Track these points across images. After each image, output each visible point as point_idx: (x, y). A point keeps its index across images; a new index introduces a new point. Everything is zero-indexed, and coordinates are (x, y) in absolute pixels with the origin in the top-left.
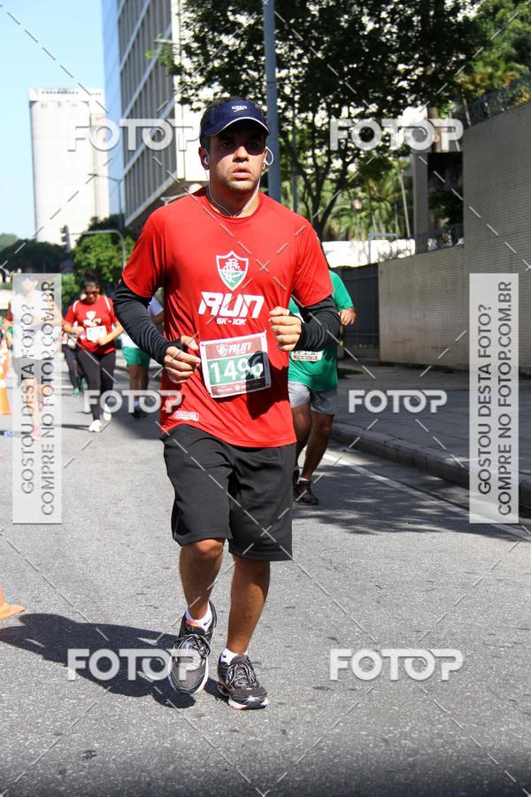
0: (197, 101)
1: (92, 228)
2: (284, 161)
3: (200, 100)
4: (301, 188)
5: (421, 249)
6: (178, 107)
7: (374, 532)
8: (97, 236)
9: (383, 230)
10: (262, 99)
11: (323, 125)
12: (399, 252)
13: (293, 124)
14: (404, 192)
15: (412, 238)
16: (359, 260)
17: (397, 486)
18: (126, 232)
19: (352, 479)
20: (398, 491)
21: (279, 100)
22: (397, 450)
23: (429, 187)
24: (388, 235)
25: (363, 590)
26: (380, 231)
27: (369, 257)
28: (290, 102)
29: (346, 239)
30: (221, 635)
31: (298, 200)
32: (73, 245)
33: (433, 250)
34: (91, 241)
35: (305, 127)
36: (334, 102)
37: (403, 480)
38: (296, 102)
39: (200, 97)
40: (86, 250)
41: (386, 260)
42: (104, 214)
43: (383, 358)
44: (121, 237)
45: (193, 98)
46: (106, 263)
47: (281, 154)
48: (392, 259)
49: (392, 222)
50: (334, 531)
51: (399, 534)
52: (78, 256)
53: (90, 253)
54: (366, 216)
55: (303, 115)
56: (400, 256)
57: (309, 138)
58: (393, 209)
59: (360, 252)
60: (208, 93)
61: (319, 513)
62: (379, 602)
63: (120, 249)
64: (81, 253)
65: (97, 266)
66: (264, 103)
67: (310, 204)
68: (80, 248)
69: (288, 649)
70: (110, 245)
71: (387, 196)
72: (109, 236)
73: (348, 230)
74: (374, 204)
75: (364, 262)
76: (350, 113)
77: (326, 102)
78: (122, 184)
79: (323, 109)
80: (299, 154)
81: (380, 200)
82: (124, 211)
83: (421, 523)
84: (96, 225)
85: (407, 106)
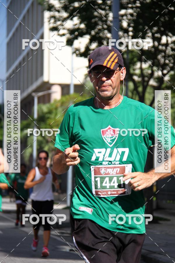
36: (157, 32)
45: (60, 27)
60: (70, 24)
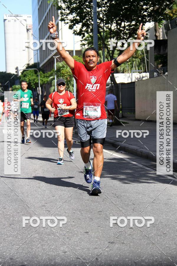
0: (67, 20)
1: (27, 68)
2: (100, 43)
3: (68, 19)
4: (106, 53)
5: (151, 76)
6: (60, 22)
7: (132, 183)
8: (29, 71)
9: (137, 69)
10: (91, 19)
11: (114, 29)
12: (143, 77)
13: (103, 29)
14: (145, 55)
15: (148, 72)
16: (128, 80)
17: (141, 166)
18: (40, 70)
19: (124, 163)
20: (141, 168)
21: (98, 20)
22: (141, 153)
23: (155, 53)
24: (139, 71)
25: (128, 205)
26: (136, 70)
27: (132, 79)
28: (102, 20)
29: (123, 72)
30: (74, 222)
31: (105, 57)
32: (20, 74)
33: (156, 77)
34: (27, 73)
35: (108, 30)
36: (119, 20)
37: (142, 164)
38: (104, 20)
39: (68, 18)
40: (25, 76)
41: (138, 81)
42: (32, 63)
43: (137, 117)
44: (38, 71)
45: (65, 19)
46: (32, 81)
47: (98, 40)
48: (140, 80)
49: (141, 66)
50: (116, 183)
51: (141, 184)
52: (22, 78)
53: (26, 77)
54: (130, 64)
55: (107, 25)
56: (144, 79)
57: (109, 34)
58: (141, 61)
59: (128, 77)
61: (111, 176)
62: (134, 210)
63: (38, 76)
64: (23, 77)
65: (29, 82)
66: (92, 21)
67: (109, 59)
68: (23, 75)
69: (99, 227)
70: (34, 74)
71: (139, 56)
72: (34, 71)
73: (124, 69)
74: (134, 59)
75: (130, 81)
76: (125, 25)
77: (116, 20)
78: (39, 51)
79: (114, 23)
80: (105, 40)
81: (136, 58)
82: (39, 61)
83: (150, 180)
84: (29, 67)
85: (146, 22)
